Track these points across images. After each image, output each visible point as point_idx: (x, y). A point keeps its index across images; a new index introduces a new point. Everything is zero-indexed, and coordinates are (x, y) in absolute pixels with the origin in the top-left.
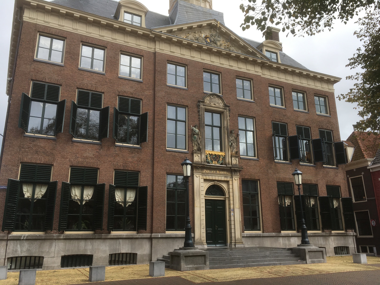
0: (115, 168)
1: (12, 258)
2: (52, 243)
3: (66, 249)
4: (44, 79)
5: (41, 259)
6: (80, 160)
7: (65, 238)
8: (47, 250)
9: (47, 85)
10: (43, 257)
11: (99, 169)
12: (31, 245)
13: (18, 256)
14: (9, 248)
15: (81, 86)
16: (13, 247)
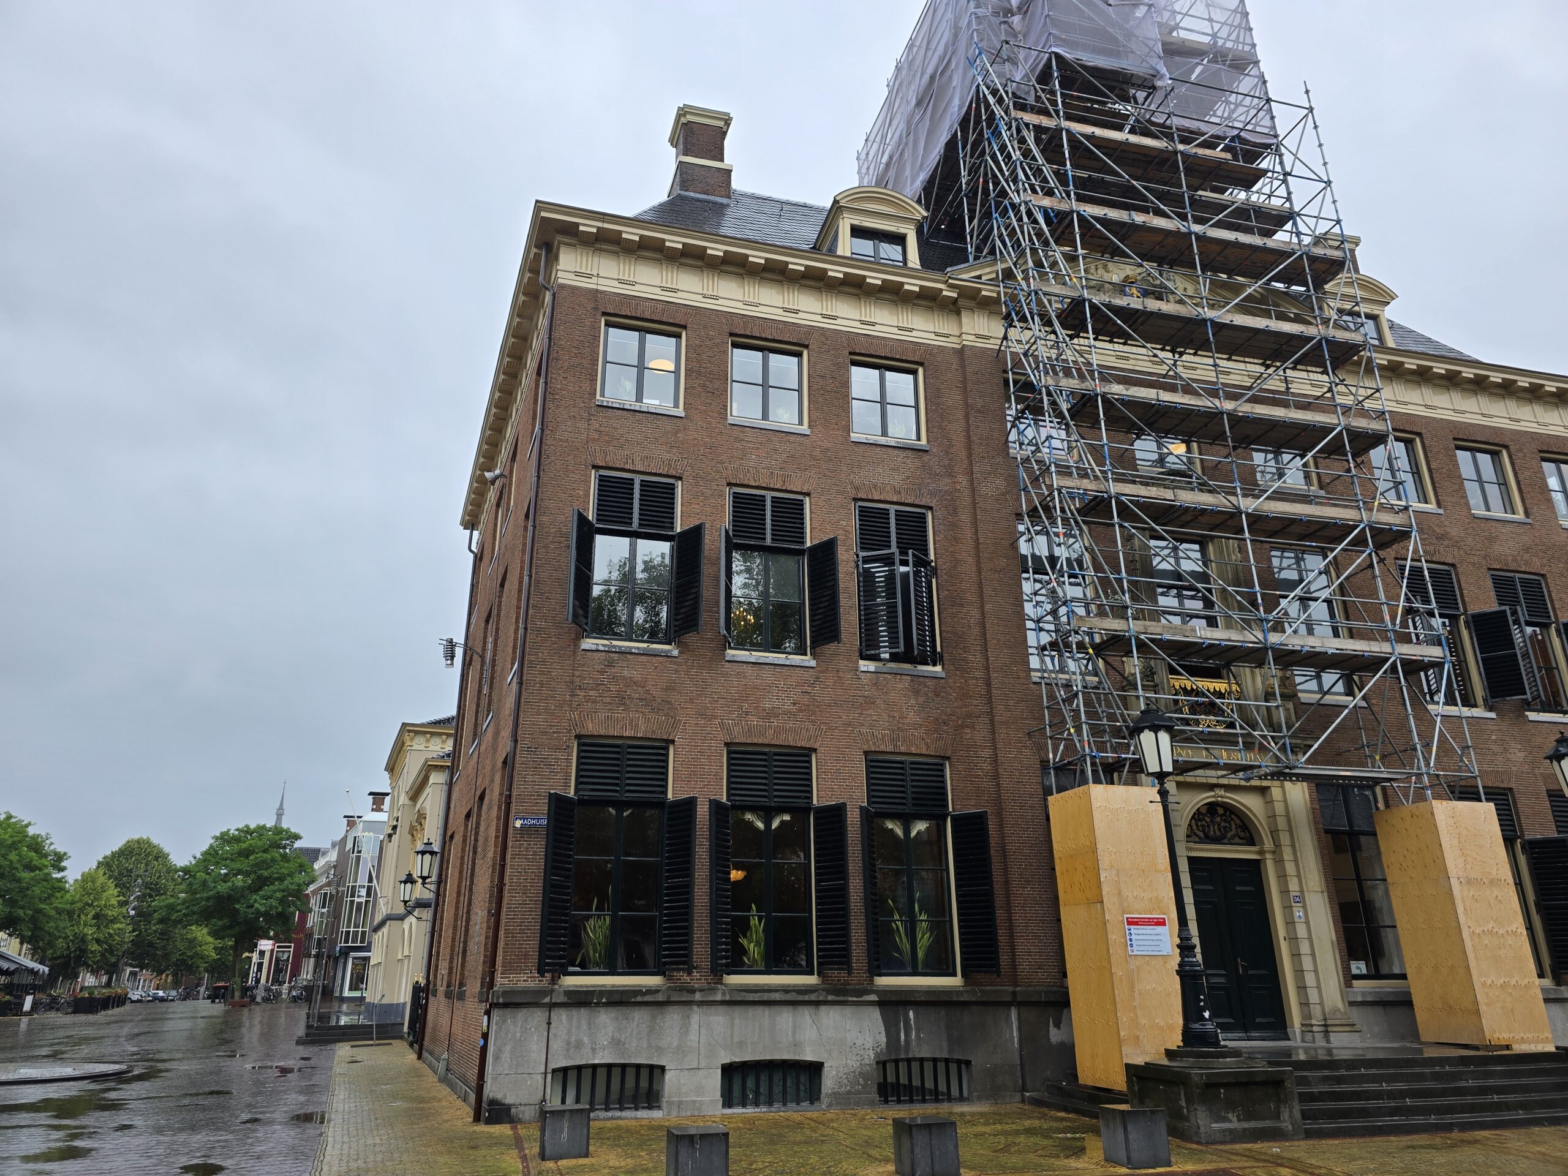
0: (866, 748)
1: (565, 1070)
2: (688, 1017)
3: (736, 1040)
4: (630, 461)
5: (656, 1071)
6: (754, 721)
7: (727, 998)
8: (675, 1044)
9: (638, 479)
10: (663, 1069)
11: (815, 750)
12: (624, 1022)
13: (583, 1062)
14: (555, 1036)
15: (741, 478)
16: (569, 1032)
